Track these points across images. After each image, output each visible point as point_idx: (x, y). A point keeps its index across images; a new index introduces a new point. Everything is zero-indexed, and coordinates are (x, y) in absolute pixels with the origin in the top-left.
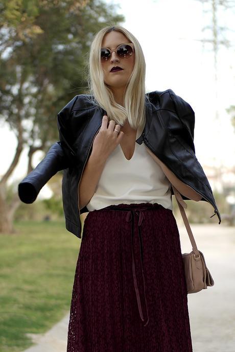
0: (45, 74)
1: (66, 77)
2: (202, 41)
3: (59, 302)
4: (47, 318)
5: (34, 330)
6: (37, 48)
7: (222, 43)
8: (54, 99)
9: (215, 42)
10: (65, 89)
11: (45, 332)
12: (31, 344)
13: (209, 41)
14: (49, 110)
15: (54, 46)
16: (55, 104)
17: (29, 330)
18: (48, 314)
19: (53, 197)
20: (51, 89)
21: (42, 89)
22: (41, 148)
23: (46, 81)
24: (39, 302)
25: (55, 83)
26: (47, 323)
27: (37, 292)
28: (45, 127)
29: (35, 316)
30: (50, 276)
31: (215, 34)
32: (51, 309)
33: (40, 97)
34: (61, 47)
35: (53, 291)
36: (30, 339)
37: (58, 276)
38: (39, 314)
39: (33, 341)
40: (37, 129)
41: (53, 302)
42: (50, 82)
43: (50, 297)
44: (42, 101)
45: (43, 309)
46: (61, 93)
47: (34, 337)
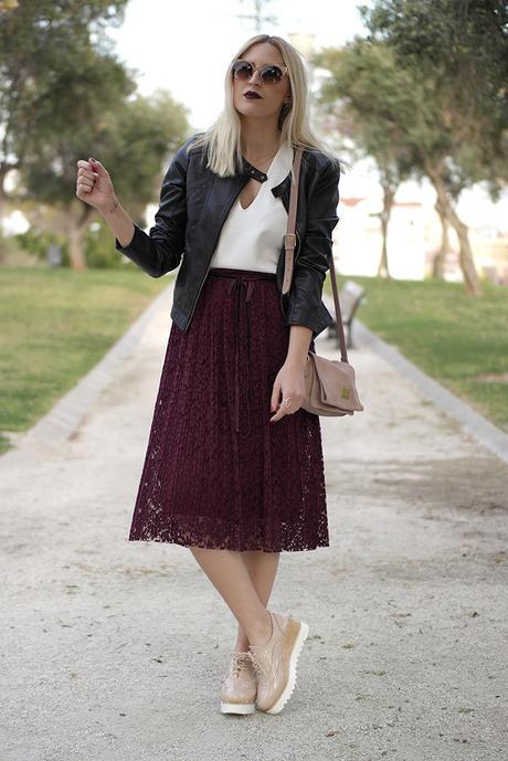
0: (23, 63)
1: (52, 67)
2: (240, 17)
3: (45, 385)
4: (29, 410)
5: (13, 426)
6: (12, 26)
7: (268, 19)
8: (35, 98)
9: (257, 19)
10: (50, 85)
11: (27, 429)
12: (9, 447)
13: (250, 17)
14: (27, 112)
15: (35, 25)
16: (36, 105)
17: (6, 426)
18: (31, 403)
19: (30, 231)
20: (30, 83)
21: (18, 83)
22: (17, 166)
23: (23, 72)
24: (18, 385)
25: (37, 74)
26: (29, 416)
27: (13, 370)
28: (22, 135)
29: (13, 407)
30: (32, 347)
31: (258, 8)
32: (34, 397)
33: (15, 94)
34: (43, 24)
35: (36, 370)
36: (7, 440)
37: (43, 347)
38: (18, 403)
39: (12, 443)
40: (10, 139)
41: (36, 386)
42: (30, 74)
43: (31, 378)
44: (17, 100)
45: (23, 396)
46: (45, 90)
47: (12, 436)
